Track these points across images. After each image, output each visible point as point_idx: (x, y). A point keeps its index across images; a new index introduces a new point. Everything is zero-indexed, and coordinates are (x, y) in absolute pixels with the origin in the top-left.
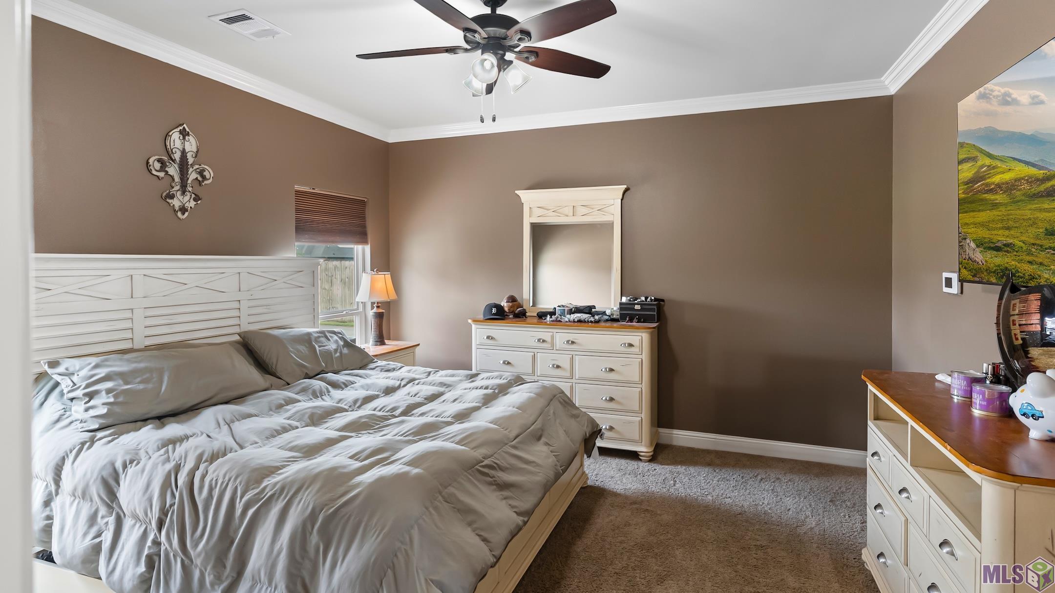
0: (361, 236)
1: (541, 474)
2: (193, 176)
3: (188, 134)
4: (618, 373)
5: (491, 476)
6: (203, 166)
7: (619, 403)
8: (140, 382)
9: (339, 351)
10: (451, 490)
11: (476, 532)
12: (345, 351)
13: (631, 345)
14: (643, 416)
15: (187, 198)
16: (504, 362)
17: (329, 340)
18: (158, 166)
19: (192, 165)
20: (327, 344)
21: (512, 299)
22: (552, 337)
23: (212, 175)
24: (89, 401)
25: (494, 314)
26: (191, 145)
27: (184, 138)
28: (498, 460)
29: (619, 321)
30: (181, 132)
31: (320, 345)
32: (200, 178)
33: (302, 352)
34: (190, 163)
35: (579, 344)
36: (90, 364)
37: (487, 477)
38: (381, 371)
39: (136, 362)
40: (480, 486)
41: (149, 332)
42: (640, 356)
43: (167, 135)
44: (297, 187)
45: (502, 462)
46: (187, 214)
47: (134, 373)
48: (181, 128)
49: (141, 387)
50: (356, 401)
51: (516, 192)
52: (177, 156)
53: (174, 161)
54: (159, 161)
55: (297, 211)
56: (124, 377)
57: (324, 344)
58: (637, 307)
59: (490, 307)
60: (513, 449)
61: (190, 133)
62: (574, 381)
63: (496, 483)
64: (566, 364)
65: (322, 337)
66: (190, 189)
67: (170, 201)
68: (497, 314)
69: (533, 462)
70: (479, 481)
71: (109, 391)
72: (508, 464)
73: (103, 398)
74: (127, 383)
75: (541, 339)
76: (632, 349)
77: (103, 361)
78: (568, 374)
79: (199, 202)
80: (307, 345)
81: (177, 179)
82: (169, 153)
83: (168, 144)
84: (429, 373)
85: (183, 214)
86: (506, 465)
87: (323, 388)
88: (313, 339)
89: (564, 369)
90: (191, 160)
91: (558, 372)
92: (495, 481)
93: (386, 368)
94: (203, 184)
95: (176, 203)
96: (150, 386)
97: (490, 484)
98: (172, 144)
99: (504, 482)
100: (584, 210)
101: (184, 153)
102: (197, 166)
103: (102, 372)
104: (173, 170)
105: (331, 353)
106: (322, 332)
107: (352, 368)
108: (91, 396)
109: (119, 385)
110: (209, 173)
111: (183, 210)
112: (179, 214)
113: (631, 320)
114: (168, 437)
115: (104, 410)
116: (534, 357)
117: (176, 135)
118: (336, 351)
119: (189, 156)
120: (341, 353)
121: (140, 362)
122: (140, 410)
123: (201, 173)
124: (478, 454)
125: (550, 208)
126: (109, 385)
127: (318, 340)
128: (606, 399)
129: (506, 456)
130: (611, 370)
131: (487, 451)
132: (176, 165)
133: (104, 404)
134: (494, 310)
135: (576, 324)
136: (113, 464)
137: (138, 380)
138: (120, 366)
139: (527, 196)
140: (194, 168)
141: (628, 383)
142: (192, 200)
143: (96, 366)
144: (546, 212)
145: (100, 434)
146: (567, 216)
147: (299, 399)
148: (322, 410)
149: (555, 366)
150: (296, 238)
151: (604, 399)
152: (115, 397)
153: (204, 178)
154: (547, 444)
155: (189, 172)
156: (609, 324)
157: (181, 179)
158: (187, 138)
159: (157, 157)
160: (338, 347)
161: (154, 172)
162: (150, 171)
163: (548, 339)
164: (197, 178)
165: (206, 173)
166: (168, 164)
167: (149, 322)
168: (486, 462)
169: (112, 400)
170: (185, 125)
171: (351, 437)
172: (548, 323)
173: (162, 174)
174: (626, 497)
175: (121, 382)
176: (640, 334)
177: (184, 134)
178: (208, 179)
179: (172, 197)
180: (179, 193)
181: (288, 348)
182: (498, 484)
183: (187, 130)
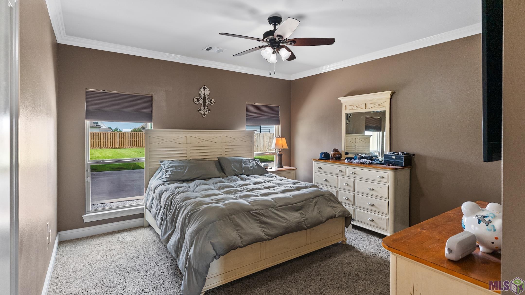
0: (277, 122)
1: (286, 223)
2: (207, 102)
3: (206, 89)
4: (376, 191)
5: (257, 217)
6: (211, 99)
7: (376, 207)
8: (180, 169)
9: (253, 167)
10: (234, 216)
11: (239, 234)
12: (256, 167)
13: (383, 177)
14: (389, 216)
15: (206, 110)
16: (325, 180)
17: (250, 163)
18: (196, 100)
19: (207, 99)
20: (248, 164)
21: (336, 151)
22: (346, 170)
23: (214, 102)
24: (166, 173)
25: (323, 157)
26: (207, 92)
27: (205, 90)
28: (264, 212)
29: (384, 165)
30: (204, 88)
31: (245, 164)
32: (210, 103)
33: (236, 166)
34: (206, 98)
35: (358, 175)
36: (169, 162)
37: (255, 217)
38: (267, 177)
39: (181, 163)
40: (250, 219)
41: (191, 155)
42: (388, 184)
43: (200, 90)
44: (247, 103)
45: (266, 213)
46: (205, 116)
47: (179, 166)
48: (204, 87)
49: (179, 171)
50: (239, 185)
51: (338, 98)
52: (202, 96)
53: (202, 98)
54: (197, 98)
55: (247, 112)
56: (176, 167)
57: (247, 164)
58: (394, 157)
59: (322, 154)
60: (275, 211)
61: (207, 88)
62: (355, 193)
63: (259, 220)
64: (351, 184)
65: (248, 161)
66: (207, 107)
67: (200, 112)
68: (325, 157)
69: (284, 218)
70: (250, 217)
71: (171, 171)
72: (269, 215)
73: (169, 173)
74: (176, 169)
75: (341, 170)
76: (383, 180)
77: (172, 162)
78: (352, 189)
79: (210, 111)
80: (240, 164)
81: (202, 104)
82: (200, 96)
83: (200, 93)
84: (282, 180)
85: (204, 116)
86: (268, 215)
87: (236, 179)
88: (243, 161)
89: (350, 186)
90: (207, 97)
91: (348, 188)
92: (259, 219)
93: (269, 176)
94: (211, 105)
95: (202, 112)
96: (182, 171)
97: (256, 220)
98: (201, 93)
99: (263, 221)
100: (371, 106)
101: (205, 95)
102: (209, 99)
103: (171, 165)
104: (201, 101)
105: (249, 167)
106: (249, 160)
107: (258, 174)
108: (167, 171)
109: (174, 169)
110: (213, 101)
111: (204, 114)
112: (203, 116)
113: (389, 165)
114: (178, 186)
115: (168, 176)
116: (337, 179)
117: (202, 89)
118: (251, 167)
119: (206, 96)
120: (253, 168)
121: (182, 163)
122: (178, 178)
123: (210, 101)
124: (254, 208)
125: (354, 105)
126: (171, 169)
127: (245, 162)
128: (370, 204)
129: (269, 212)
130: (373, 190)
131: (259, 207)
132: (202, 100)
133: (169, 174)
134: (323, 155)
135: (359, 164)
136: (162, 191)
137: (179, 169)
138: (176, 164)
139: (343, 100)
140: (208, 100)
141: (381, 198)
142: (207, 111)
143: (171, 163)
144: (352, 107)
145: (166, 183)
146: (362, 109)
147: (224, 181)
148: (225, 186)
149: (347, 185)
150: (246, 123)
151: (369, 204)
152: (172, 173)
153: (211, 103)
154: (301, 213)
155: (206, 102)
156: (379, 166)
157: (204, 104)
158: (206, 90)
159: (196, 97)
160: (253, 166)
161: (195, 103)
162: (194, 102)
163: (344, 171)
164: (209, 103)
165: (212, 101)
166: (199, 99)
167: (192, 151)
168: (257, 211)
169: (171, 173)
170: (205, 86)
171: (223, 195)
172: (346, 163)
173: (198, 103)
174: (362, 253)
175: (175, 168)
176: (388, 172)
177: (205, 89)
178: (213, 103)
179: (201, 110)
180: (203, 109)
181: (231, 164)
182: (260, 221)
183: (206, 87)
